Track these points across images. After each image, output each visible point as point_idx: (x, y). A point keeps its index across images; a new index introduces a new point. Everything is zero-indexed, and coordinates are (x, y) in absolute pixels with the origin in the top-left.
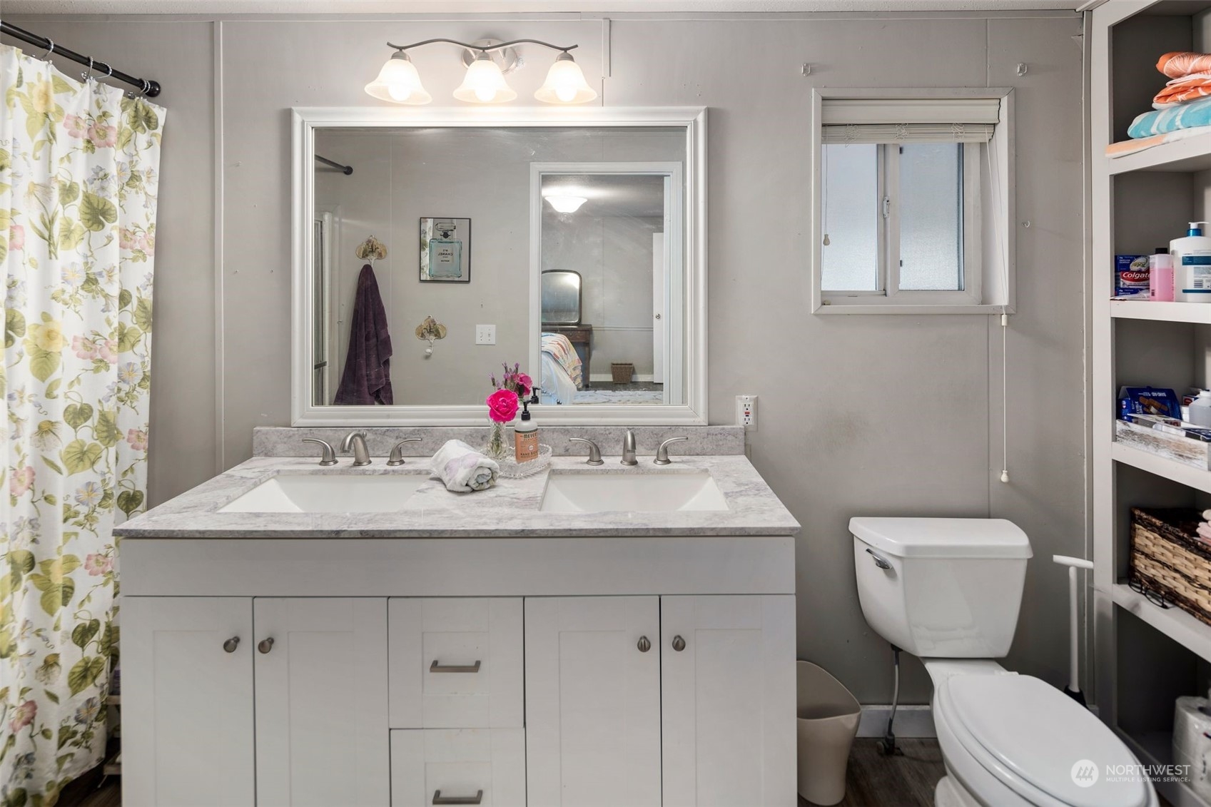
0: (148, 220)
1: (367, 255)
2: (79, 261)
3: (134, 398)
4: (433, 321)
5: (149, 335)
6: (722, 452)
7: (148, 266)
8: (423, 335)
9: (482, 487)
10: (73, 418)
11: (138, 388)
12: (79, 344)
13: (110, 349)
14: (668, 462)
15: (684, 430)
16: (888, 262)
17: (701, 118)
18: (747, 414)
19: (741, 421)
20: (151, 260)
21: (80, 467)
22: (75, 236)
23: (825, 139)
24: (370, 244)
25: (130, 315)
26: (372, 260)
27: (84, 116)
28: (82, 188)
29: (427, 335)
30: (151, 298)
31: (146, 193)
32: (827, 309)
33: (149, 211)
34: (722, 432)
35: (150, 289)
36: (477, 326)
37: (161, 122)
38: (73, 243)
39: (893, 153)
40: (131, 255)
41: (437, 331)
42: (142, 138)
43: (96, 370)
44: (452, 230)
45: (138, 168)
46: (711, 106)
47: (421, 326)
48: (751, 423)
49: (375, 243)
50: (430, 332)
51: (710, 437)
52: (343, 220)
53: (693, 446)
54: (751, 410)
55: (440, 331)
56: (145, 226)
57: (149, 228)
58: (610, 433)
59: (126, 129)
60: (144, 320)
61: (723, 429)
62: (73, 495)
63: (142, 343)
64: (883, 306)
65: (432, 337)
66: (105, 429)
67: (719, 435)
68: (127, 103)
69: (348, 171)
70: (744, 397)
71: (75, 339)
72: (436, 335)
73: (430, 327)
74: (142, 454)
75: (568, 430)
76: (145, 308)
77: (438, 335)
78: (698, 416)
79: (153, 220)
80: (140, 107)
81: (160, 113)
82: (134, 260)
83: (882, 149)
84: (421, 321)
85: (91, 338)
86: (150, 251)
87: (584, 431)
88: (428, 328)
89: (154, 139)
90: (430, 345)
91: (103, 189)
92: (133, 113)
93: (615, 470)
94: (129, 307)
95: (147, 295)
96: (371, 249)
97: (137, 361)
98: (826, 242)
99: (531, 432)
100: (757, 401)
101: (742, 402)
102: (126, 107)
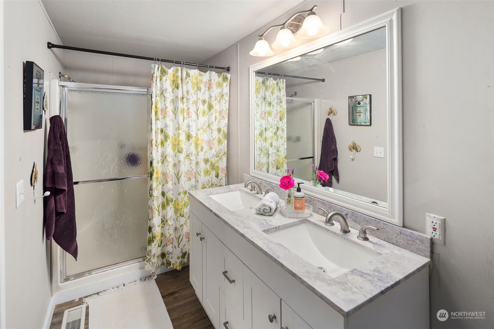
0: (226, 108)
1: (330, 114)
2: (207, 120)
3: (222, 159)
4: (355, 144)
5: (226, 141)
6: (411, 249)
7: (226, 120)
8: (351, 150)
9: (265, 214)
10: (205, 161)
11: (223, 156)
12: (207, 142)
13: (213, 144)
14: (366, 239)
15: (384, 224)
18: (435, 229)
20: (226, 119)
21: (207, 175)
22: (206, 113)
24: (331, 110)
25: (221, 135)
26: (331, 117)
27: (207, 81)
28: (207, 100)
29: (352, 149)
30: (227, 130)
31: (225, 100)
33: (226, 105)
34: (411, 235)
35: (226, 128)
36: (375, 147)
37: (229, 78)
38: (205, 115)
40: (221, 118)
41: (356, 148)
42: (225, 84)
43: (210, 150)
44: (362, 101)
45: (224, 93)
47: (350, 145)
48: (437, 237)
49: (332, 109)
50: (354, 148)
51: (402, 235)
52: (322, 101)
53: (390, 237)
54: (437, 226)
55: (358, 149)
56: (225, 109)
57: (226, 110)
58: (343, 211)
59: (221, 82)
60: (224, 136)
61: (412, 233)
62: (205, 182)
63: (224, 143)
65: (355, 151)
66: (212, 166)
67: (409, 237)
68: (219, 75)
69: (323, 80)
70: (432, 215)
71: (206, 141)
72: (356, 150)
73: (354, 146)
74: (224, 176)
75: (324, 203)
76: (224, 133)
77: (357, 150)
78: (394, 218)
79: (227, 107)
80: (224, 75)
81: (229, 76)
82: (222, 119)
84: (350, 143)
85: (209, 140)
86: (226, 117)
87: (331, 206)
88: (353, 147)
89: (227, 84)
90: (353, 154)
91: (211, 100)
92: (223, 77)
93: (332, 231)
94: (221, 133)
95: (225, 129)
96: (331, 112)
97: (223, 148)
99: (297, 197)
100: (444, 222)
101: (431, 219)
102: (219, 76)
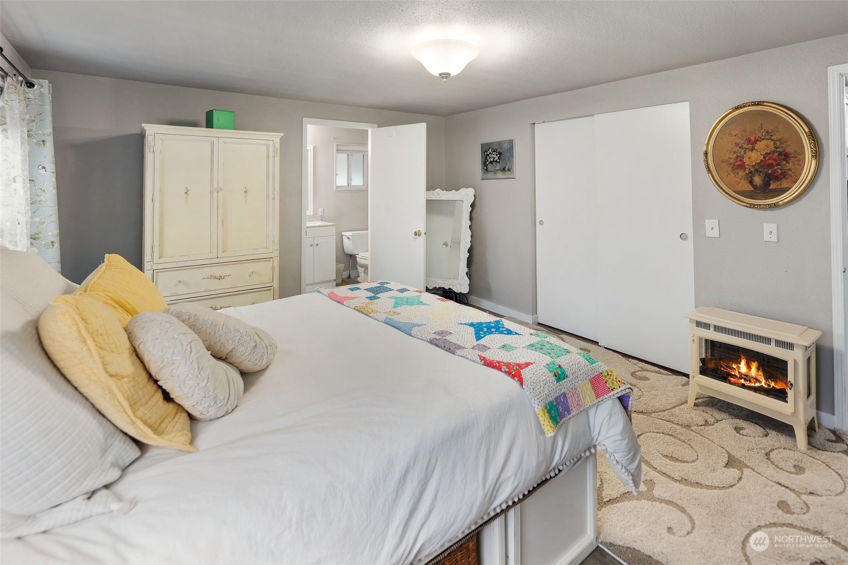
16: (349, 179)
17: (312, 148)
19: (320, 214)
23: (337, 153)
32: (338, 189)
39: (350, 156)
46: (315, 145)
64: (348, 188)
83: (348, 155)
98: (337, 175)
101: (320, 210)
